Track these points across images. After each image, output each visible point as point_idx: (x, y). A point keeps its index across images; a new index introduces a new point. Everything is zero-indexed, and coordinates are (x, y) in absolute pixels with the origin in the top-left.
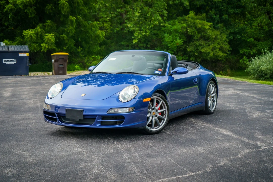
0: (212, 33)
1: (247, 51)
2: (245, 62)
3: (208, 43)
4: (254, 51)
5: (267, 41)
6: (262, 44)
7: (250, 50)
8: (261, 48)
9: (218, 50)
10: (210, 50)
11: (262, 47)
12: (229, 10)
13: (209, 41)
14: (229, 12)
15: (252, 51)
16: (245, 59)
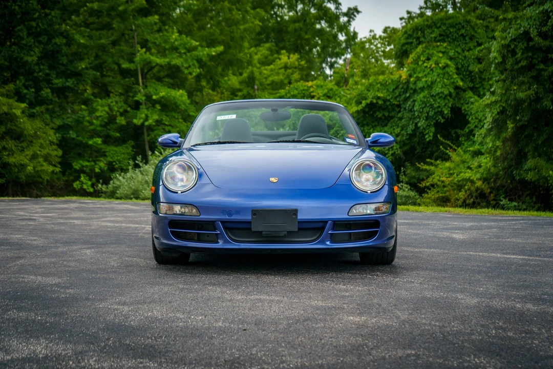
0: (28, 126)
1: (87, 163)
2: (85, 187)
3: (20, 145)
4: (102, 164)
5: (125, 146)
6: (116, 151)
7: (93, 163)
8: (115, 160)
9: (41, 160)
10: (27, 159)
11: (116, 158)
12: (52, 80)
13: (23, 141)
14: (52, 84)
15: (98, 164)
16: (85, 181)
